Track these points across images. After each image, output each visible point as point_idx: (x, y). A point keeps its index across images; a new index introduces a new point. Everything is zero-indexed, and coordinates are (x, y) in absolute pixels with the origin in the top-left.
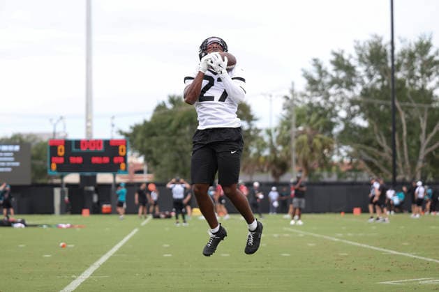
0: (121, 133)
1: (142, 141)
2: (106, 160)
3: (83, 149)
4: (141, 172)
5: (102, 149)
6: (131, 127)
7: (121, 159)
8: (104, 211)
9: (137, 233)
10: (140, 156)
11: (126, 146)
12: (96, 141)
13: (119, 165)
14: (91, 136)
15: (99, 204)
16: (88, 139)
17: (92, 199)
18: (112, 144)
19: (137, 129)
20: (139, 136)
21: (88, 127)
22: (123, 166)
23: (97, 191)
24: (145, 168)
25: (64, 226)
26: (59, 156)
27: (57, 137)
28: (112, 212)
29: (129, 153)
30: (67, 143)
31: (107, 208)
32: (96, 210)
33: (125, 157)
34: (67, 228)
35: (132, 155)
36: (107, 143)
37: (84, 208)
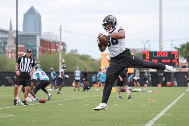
0: (176, 48)
1: (186, 52)
2: (169, 61)
3: (158, 56)
4: (185, 67)
5: (167, 56)
6: (180, 46)
7: (176, 61)
8: (168, 85)
9: (184, 95)
10: (185, 59)
11: (178, 54)
12: (164, 52)
13: (175, 63)
14: (162, 50)
15: (165, 82)
16: (161, 51)
17: (162, 79)
18: (172, 53)
19: (183, 46)
20: (184, 50)
21: (160, 46)
22: (177, 64)
23: (164, 75)
24: (187, 65)
25: (149, 92)
26: (147, 59)
27: (146, 50)
28: (172, 85)
29: (180, 58)
30: (151, 53)
31: (169, 84)
32: (164, 85)
33: (178, 60)
34: (151, 92)
35: (181, 59)
36: (169, 53)
37: (158, 83)
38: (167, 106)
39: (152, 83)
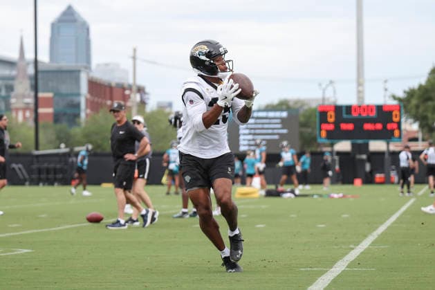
0: (394, 98)
1: (417, 107)
2: (379, 126)
3: (355, 115)
4: (416, 139)
5: (374, 114)
6: (405, 92)
7: (395, 126)
8: (377, 180)
9: (414, 202)
10: (415, 122)
11: (400, 111)
12: (368, 106)
13: (392, 131)
14: (363, 101)
15: (372, 173)
16: (360, 104)
17: (364, 167)
18: (385, 109)
19: (411, 94)
20: (414, 102)
21: (359, 92)
22: (396, 133)
23: (369, 160)
24: (420, 136)
25: (336, 196)
26: (329, 123)
27: (327, 103)
28: (387, 181)
29: (403, 120)
30: (338, 109)
31: (380, 178)
32: (369, 180)
33: (399, 124)
34: (340, 198)
35: (406, 121)
36: (380, 108)
37: (356, 177)
38: (376, 228)
39: (341, 177)
